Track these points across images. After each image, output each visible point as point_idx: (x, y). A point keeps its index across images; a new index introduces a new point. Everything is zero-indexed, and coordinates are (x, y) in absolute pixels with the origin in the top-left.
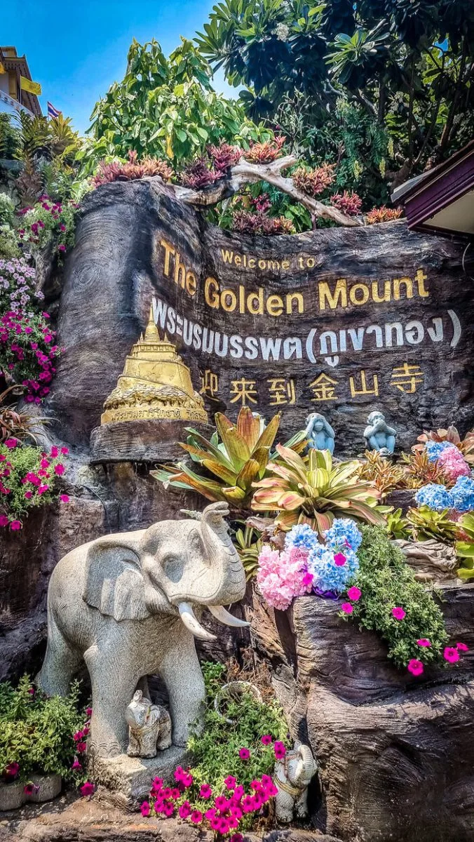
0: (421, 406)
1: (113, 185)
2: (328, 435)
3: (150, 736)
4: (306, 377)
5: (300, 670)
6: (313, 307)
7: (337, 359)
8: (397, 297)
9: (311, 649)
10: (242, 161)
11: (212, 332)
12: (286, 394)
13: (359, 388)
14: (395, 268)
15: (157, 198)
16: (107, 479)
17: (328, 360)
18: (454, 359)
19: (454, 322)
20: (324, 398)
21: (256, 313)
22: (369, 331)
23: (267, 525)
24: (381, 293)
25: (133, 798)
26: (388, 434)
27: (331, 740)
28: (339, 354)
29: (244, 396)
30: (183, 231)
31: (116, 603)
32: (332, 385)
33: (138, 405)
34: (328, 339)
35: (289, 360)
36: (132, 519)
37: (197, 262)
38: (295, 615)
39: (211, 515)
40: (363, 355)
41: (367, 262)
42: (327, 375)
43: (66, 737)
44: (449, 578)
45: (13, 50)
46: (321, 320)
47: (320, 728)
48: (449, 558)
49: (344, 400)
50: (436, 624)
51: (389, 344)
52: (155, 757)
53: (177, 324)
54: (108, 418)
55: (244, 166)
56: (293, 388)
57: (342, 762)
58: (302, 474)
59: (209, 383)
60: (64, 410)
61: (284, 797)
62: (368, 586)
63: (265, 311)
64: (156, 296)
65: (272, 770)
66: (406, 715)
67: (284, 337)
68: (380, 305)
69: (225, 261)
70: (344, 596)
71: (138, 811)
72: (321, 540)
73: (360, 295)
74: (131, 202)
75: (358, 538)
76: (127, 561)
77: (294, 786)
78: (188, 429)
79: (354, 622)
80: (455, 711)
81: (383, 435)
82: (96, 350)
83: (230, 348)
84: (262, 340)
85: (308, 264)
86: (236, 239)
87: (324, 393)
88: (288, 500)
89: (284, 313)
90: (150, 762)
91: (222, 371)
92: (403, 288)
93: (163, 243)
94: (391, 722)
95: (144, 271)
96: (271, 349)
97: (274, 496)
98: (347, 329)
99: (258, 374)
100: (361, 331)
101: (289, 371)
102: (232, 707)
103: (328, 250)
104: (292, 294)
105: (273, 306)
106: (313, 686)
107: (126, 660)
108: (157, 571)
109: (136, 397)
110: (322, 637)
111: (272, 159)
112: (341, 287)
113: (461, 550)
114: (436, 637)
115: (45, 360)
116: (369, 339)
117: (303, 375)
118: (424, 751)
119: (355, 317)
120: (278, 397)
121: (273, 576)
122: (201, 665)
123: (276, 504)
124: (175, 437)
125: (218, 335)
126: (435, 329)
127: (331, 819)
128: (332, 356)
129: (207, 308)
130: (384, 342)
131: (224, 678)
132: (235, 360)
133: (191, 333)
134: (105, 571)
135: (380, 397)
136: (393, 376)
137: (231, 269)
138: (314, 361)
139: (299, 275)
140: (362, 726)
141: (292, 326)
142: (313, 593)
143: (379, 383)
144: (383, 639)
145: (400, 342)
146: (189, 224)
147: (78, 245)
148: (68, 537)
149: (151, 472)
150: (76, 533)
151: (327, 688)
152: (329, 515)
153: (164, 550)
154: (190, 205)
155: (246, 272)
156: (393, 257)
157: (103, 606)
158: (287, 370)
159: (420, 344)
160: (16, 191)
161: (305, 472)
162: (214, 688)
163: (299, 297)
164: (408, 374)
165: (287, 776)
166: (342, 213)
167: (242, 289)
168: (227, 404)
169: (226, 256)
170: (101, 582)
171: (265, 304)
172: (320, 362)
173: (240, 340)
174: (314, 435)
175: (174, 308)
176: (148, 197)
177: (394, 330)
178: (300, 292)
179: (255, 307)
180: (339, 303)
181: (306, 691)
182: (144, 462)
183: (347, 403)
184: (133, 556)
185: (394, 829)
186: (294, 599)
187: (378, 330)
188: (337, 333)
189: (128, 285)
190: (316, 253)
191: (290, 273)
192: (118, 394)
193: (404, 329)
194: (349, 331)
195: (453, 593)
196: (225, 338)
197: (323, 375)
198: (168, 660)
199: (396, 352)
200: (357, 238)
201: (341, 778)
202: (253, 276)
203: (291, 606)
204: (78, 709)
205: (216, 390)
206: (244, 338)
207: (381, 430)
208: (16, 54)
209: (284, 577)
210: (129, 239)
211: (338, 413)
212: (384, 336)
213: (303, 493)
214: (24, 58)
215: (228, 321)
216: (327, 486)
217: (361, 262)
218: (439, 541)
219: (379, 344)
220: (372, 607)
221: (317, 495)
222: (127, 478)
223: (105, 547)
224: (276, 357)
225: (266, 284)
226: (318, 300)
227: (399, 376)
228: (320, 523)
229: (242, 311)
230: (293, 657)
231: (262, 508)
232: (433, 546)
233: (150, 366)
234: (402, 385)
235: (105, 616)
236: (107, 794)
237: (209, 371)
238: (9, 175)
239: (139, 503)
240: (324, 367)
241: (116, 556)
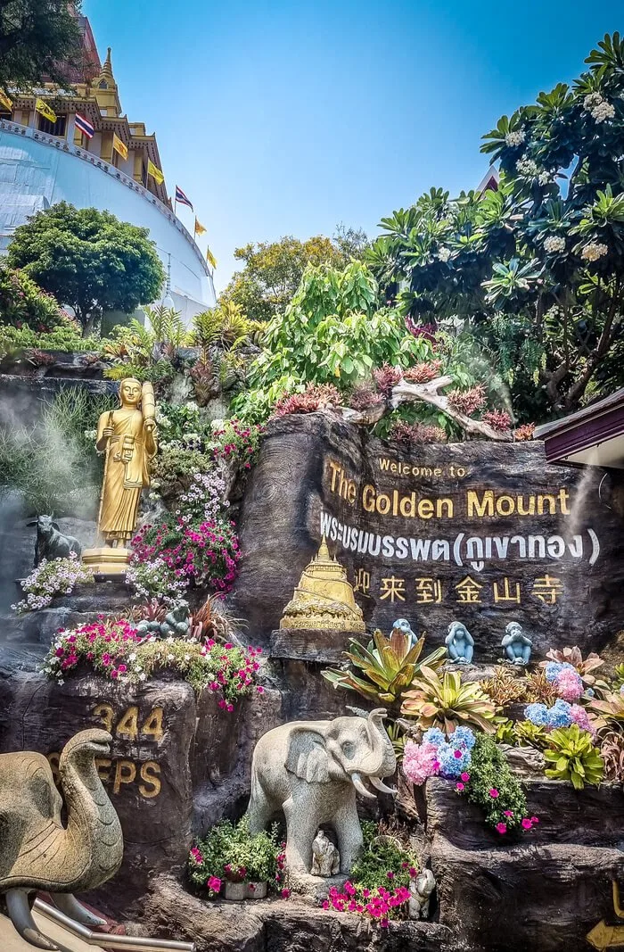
0: (561, 617)
1: (294, 417)
2: (467, 644)
3: (327, 862)
4: (452, 578)
5: (429, 825)
6: (462, 513)
7: (482, 564)
8: (541, 512)
9: (435, 812)
10: (403, 382)
11: (367, 534)
12: (433, 593)
13: (502, 593)
14: (539, 485)
15: (329, 427)
16: (283, 672)
17: (474, 564)
18: (592, 575)
19: (593, 540)
20: (469, 601)
21: (408, 515)
22: (514, 541)
23: (411, 725)
24: (526, 507)
25: (317, 898)
26: (524, 645)
27: (445, 866)
28: (484, 560)
29: (393, 594)
30: (348, 449)
31: (308, 770)
32: (476, 589)
33: (312, 616)
34: (475, 544)
35: (437, 561)
36: (302, 707)
37: (358, 473)
38: (427, 789)
39: (375, 717)
40: (507, 563)
41: (513, 476)
42: (473, 579)
43: (271, 859)
44: (538, 775)
45: (142, 126)
46: (468, 526)
47: (438, 859)
48: (540, 761)
49: (488, 604)
50: (519, 803)
51: (532, 555)
52: (330, 877)
53: (338, 531)
54: (287, 623)
55: (403, 386)
56: (439, 587)
57: (451, 880)
58: (438, 690)
59: (362, 580)
60: (245, 606)
61: (414, 902)
62: (476, 774)
63: (417, 514)
64: (324, 512)
65: (408, 887)
66: (492, 858)
67: (433, 540)
68: (525, 517)
69: (382, 468)
70: (459, 779)
71: (321, 907)
72: (447, 740)
73: (506, 506)
74: (309, 433)
75: (472, 740)
76: (316, 742)
77: (421, 895)
78: (351, 639)
79: (465, 796)
80: (526, 859)
81: (520, 645)
82: (274, 557)
83: (383, 547)
84: (413, 541)
85: (459, 473)
86: (393, 448)
87: (469, 595)
88: (426, 709)
89: (435, 516)
90: (327, 879)
91: (375, 569)
92: (546, 505)
93: (332, 465)
94: (483, 860)
95: (315, 490)
96: (421, 550)
97: (416, 705)
98: (492, 537)
99: (407, 573)
100: (506, 540)
101: (436, 571)
102: (382, 849)
103: (477, 463)
104: (442, 499)
105: (424, 509)
106: (436, 835)
107: (312, 810)
108: (338, 751)
109: (312, 610)
110: (443, 804)
111: (430, 379)
112: (488, 497)
113: (548, 756)
114: (519, 812)
115: (231, 563)
116: (513, 549)
117: (449, 575)
118: (503, 881)
119: (501, 526)
120: (425, 595)
121: (413, 762)
122: (360, 822)
123: (418, 711)
124: (341, 645)
125: (372, 536)
126: (575, 545)
127: (442, 914)
128: (478, 562)
129: (364, 512)
130: (527, 553)
131: (376, 832)
132: (386, 558)
133: (351, 538)
134: (301, 748)
135: (522, 604)
136: (535, 586)
137: (388, 475)
138: (460, 564)
139: (451, 483)
140: (465, 860)
141: (443, 529)
142: (439, 775)
143: (521, 591)
144: (484, 809)
145: (542, 555)
146: (353, 442)
147: (261, 463)
148: (257, 719)
149: (322, 672)
150: (263, 716)
151: (445, 837)
152: (455, 722)
153: (344, 737)
154: (355, 425)
155: (400, 478)
156: (538, 475)
157: (299, 771)
158: (435, 570)
159: (560, 558)
160: (190, 378)
161: (440, 688)
162: (369, 837)
163: (449, 502)
164: (548, 585)
165: (417, 889)
166: (493, 429)
167: (396, 493)
168: (377, 600)
169: (384, 464)
170: (298, 755)
171: (417, 507)
172: (466, 564)
173: (392, 541)
174: (455, 642)
175: (337, 518)
176: (322, 427)
177: (537, 543)
178: (450, 498)
179: (408, 510)
180: (486, 511)
181: (431, 840)
182: (315, 662)
183: (490, 607)
184: (321, 740)
185: (481, 925)
186: (427, 778)
187: (522, 540)
188: (483, 539)
189: (302, 502)
190: (466, 464)
191: (442, 480)
192: (296, 604)
193: (546, 542)
194: (494, 539)
195: (538, 785)
196: (379, 538)
197: (469, 578)
198: (339, 813)
199: (538, 563)
200: (505, 454)
201: (450, 889)
202: (407, 481)
203: (425, 783)
204: (277, 842)
205: (368, 587)
206: (395, 539)
207: (518, 641)
208: (144, 130)
209: (421, 763)
210: (305, 463)
211: (481, 616)
212: (527, 547)
213: (438, 704)
214: (154, 136)
215: (382, 524)
216: (454, 701)
217: (508, 477)
218: (535, 748)
219: (523, 554)
220: (477, 788)
221: (447, 706)
222: (300, 674)
223: (301, 731)
224: (425, 558)
225: (419, 489)
226: (467, 507)
227: (540, 586)
228: (448, 728)
229: (395, 513)
230: (424, 817)
231: (408, 713)
232: (530, 752)
233: (323, 583)
234: (542, 595)
235: (300, 779)
236: (299, 897)
237: (362, 570)
238: (186, 364)
239: (309, 695)
240: (470, 571)
241: (310, 738)
